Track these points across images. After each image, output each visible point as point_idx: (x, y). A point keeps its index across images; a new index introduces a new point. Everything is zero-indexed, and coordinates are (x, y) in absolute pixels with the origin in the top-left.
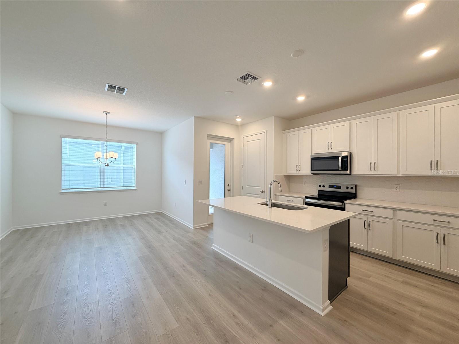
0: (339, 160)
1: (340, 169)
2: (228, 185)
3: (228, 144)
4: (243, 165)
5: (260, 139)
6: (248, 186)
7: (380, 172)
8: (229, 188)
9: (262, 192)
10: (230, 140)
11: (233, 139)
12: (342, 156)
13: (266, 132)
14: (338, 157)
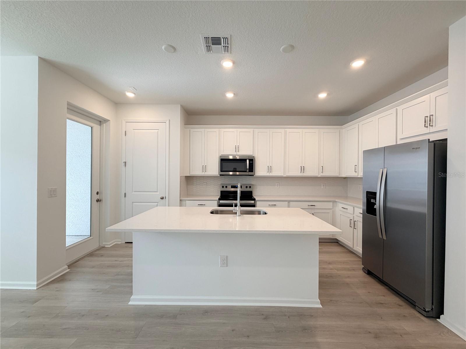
0: (247, 163)
1: (248, 171)
2: (97, 193)
3: (96, 127)
4: (125, 162)
5: (158, 130)
6: (134, 192)
7: (274, 174)
8: (98, 197)
9: (162, 198)
10: (101, 121)
11: (106, 121)
12: (249, 159)
13: (168, 122)
14: (246, 160)
